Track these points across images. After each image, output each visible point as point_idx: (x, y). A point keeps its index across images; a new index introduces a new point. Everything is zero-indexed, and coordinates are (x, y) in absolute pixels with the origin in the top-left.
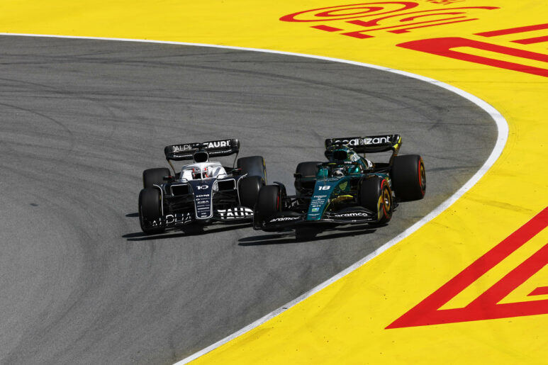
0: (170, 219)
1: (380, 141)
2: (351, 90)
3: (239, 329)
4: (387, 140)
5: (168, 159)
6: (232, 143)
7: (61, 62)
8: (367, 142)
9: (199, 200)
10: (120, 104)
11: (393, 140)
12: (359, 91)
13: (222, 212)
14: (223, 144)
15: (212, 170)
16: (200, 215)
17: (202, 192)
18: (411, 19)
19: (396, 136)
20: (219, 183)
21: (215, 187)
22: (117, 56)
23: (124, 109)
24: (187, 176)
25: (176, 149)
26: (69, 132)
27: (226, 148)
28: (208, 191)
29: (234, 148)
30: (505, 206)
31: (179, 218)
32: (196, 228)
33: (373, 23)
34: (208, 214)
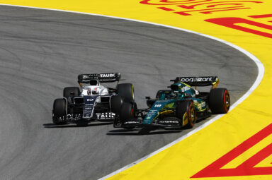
0: (69, 117)
1: (206, 80)
2: (178, 44)
3: (109, 174)
4: (210, 80)
5: (79, 82)
6: (116, 75)
7: (16, 20)
8: (199, 80)
9: (87, 107)
10: (49, 45)
11: (214, 79)
12: (182, 45)
13: (98, 115)
14: (111, 75)
15: (99, 90)
16: (85, 116)
17: (90, 102)
18: (213, 6)
19: (216, 77)
20: (101, 98)
21: (98, 100)
22: (48, 18)
23: (51, 48)
24: (85, 93)
25: (84, 77)
26: (19, 59)
27: (113, 78)
28: (93, 102)
29: (117, 78)
30: (261, 113)
31: (74, 117)
32: (83, 123)
33: (192, 7)
34: (90, 115)
